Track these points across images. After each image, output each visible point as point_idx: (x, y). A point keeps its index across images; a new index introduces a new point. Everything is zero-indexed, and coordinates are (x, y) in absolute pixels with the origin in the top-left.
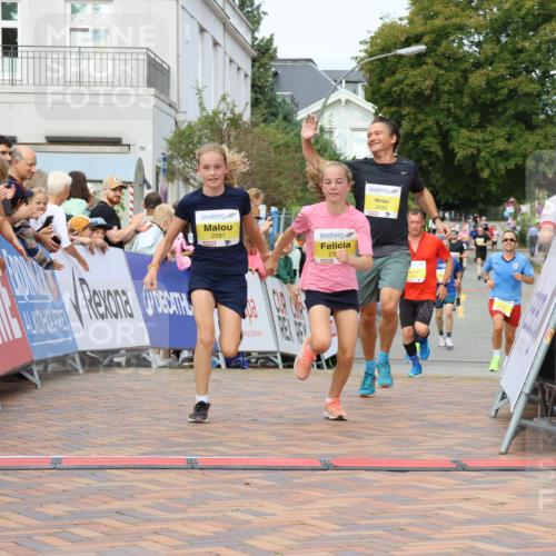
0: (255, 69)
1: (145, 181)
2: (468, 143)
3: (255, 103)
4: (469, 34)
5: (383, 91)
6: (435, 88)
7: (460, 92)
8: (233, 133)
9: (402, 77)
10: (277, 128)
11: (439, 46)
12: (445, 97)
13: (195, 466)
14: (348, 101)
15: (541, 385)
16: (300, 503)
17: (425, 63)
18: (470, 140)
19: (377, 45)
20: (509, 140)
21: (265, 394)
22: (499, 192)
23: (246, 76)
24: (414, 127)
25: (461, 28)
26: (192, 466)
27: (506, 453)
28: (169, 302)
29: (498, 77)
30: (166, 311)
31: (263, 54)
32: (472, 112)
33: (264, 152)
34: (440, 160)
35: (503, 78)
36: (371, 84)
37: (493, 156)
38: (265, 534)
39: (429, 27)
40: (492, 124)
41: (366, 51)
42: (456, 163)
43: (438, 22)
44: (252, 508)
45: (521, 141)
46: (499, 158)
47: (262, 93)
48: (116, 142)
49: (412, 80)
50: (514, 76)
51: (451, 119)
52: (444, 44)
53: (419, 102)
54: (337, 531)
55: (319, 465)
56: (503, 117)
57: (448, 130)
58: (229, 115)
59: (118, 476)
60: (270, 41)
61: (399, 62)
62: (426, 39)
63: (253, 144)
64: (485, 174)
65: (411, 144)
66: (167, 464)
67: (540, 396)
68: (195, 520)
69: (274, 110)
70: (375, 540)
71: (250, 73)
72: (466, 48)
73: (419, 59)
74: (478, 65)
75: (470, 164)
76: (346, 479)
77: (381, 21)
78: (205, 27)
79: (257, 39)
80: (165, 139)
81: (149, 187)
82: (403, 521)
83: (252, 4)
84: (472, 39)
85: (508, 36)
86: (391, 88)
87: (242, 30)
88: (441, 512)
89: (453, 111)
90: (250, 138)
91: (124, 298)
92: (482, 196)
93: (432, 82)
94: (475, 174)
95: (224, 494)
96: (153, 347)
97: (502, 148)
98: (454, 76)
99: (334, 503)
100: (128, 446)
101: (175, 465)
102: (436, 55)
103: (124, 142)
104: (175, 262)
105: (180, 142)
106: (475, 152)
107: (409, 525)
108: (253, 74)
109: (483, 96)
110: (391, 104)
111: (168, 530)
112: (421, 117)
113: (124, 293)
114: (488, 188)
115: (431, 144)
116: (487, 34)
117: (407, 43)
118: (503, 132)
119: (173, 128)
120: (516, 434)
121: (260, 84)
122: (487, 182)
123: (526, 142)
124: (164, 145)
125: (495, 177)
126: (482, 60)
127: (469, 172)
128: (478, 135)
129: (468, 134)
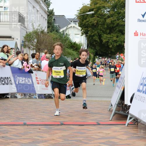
0: (48, 18)
1: (18, 48)
2: (106, 38)
3: (48, 27)
4: (106, 9)
5: (83, 24)
6: (97, 23)
7: (104, 24)
8: (42, 35)
9: (88, 20)
10: (54, 33)
11: (98, 12)
12: (100, 26)
13: (26, 124)
14: (74, 27)
15: (122, 102)
16: (53, 134)
17: (94, 16)
18: (107, 37)
19: (82, 11)
20: (117, 37)
21: (47, 105)
22: (114, 51)
23: (46, 20)
24: (92, 33)
25: (104, 7)
26: (25, 124)
27: (111, 120)
28: (22, 80)
29: (114, 20)
30: (22, 83)
31: (50, 14)
32: (107, 29)
33: (51, 40)
34: (99, 42)
35: (116, 20)
36: (80, 22)
37: (113, 42)
38: (43, 142)
39: (95, 7)
40: (113, 33)
41: (79, 13)
42: (103, 43)
43: (98, 5)
44: (40, 135)
45: (120, 38)
46: (114, 42)
47: (50, 24)
48: (10, 37)
49: (91, 21)
50: (118, 20)
51: (101, 32)
52: (99, 11)
53: (93, 27)
54: (63, 141)
55: (60, 124)
56: (116, 31)
57: (101, 34)
58: (41, 30)
59: (4, 127)
60: (53, 10)
61: (87, 16)
62: (95, 10)
63: (47, 38)
64: (111, 46)
65: (91, 38)
66: (18, 124)
67: (121, 105)
68: (24, 139)
69: (53, 29)
70: (73, 144)
71: (47, 19)
72: (105, 13)
73: (93, 15)
74: (109, 17)
75: (107, 43)
76: (67, 128)
77: (83, 5)
78: (35, 6)
79: (49, 10)
80: (23, 37)
81: (19, 49)
82: (81, 139)
83: (48, 1)
84: (107, 10)
85: (117, 9)
86: (85, 23)
87: (45, 7)
88: (92, 136)
89: (102, 29)
90: (46, 36)
91: (10, 79)
92: (110, 52)
93: (96, 22)
94: (108, 46)
95: (33, 132)
96: (18, 93)
97: (115, 39)
98: (102, 20)
99: (63, 134)
100: (8, 119)
101: (20, 124)
102: (97, 14)
103: (12, 37)
104: (24, 70)
105: (27, 37)
106: (108, 40)
107: (83, 140)
108: (48, 19)
109: (110, 25)
110: (85, 27)
111: (16, 142)
112: (93, 31)
113: (10, 78)
114: (111, 50)
115: (96, 38)
116: (111, 9)
117: (90, 11)
118: (115, 35)
119: (26, 33)
120: (114, 115)
121: (50, 22)
122: (111, 48)
123: (122, 38)
124: (23, 38)
125: (113, 47)
126: (110, 16)
127: (106, 46)
128: (109, 36)
129: (106, 35)
